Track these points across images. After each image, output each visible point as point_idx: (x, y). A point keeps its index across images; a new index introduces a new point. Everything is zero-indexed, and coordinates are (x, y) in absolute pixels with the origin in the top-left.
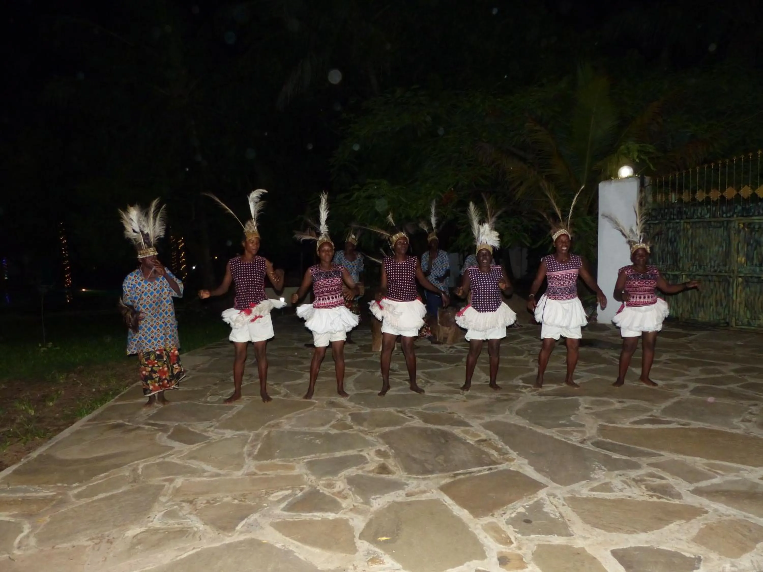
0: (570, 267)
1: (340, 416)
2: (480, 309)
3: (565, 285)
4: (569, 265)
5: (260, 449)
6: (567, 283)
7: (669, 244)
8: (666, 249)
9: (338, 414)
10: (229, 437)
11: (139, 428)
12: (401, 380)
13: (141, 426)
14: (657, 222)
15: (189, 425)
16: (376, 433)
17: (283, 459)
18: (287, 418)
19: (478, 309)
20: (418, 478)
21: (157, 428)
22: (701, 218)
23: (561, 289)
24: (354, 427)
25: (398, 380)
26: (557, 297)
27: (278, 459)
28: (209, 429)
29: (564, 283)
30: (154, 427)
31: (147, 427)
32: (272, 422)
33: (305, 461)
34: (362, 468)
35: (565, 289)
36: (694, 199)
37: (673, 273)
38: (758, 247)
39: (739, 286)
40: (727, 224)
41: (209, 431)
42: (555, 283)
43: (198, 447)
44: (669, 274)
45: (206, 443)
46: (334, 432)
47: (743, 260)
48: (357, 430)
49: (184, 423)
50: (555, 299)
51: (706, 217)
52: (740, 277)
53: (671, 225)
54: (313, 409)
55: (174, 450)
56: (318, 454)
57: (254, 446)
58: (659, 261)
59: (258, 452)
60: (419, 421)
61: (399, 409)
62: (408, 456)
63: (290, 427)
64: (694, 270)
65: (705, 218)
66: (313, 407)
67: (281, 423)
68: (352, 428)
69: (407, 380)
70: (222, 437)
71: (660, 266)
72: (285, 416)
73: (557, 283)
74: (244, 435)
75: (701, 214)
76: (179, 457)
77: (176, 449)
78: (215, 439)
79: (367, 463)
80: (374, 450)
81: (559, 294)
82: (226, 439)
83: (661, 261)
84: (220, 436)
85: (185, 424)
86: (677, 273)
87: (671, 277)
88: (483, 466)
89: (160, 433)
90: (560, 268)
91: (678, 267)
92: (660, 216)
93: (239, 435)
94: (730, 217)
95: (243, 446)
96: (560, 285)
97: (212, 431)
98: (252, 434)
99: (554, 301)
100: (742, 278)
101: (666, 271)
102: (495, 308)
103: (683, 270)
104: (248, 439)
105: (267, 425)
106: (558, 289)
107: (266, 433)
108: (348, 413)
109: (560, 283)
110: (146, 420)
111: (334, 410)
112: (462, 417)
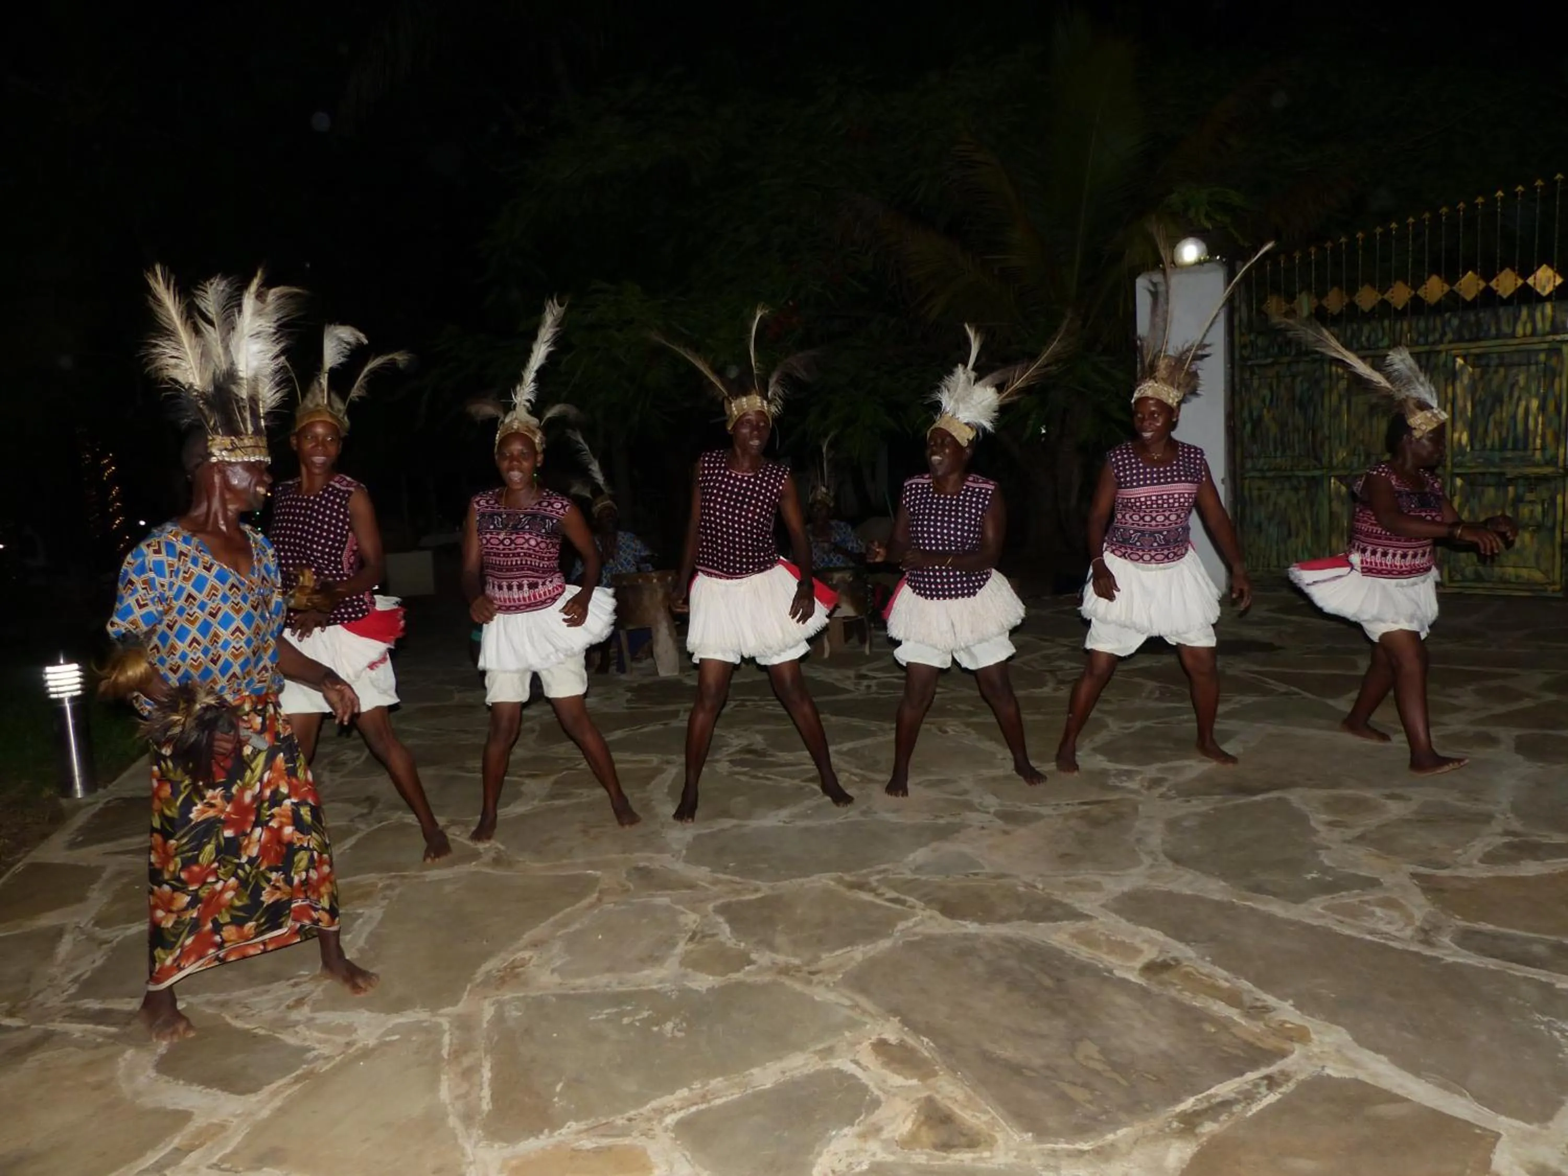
0: (1172, 477)
1: (691, 919)
2: (925, 589)
3: (1154, 523)
4: (1172, 471)
5: (494, 1081)
6: (1160, 518)
7: (1297, 410)
8: (1290, 421)
9: (683, 913)
10: (372, 1042)
11: (47, 1038)
12: (797, 782)
13: (58, 1026)
14: (1269, 360)
15: (224, 1004)
16: (832, 971)
17: (591, 1122)
18: (535, 945)
19: (919, 588)
20: (1082, 1153)
21: (113, 1030)
22: (1369, 349)
23: (1143, 533)
24: (754, 956)
25: (787, 783)
26: (1129, 551)
27: (573, 1125)
28: (294, 1015)
29: (1153, 519)
30: (102, 1028)
31: (77, 1029)
32: (492, 965)
33: (670, 1120)
34: (876, 1130)
35: (1152, 534)
36: (1352, 306)
37: (1309, 474)
38: (1498, 405)
39: (1455, 495)
40: (1428, 360)
41: (296, 1023)
42: (1131, 517)
43: (278, 1102)
44: (1298, 477)
45: (297, 1080)
46: (703, 982)
47: (1465, 438)
48: (768, 969)
49: (209, 996)
50: (1123, 556)
51: (1381, 345)
52: (1458, 475)
53: (1302, 367)
54: (599, 900)
55: (191, 1127)
56: (697, 1085)
57: (469, 1073)
58: (1276, 450)
59: (494, 1098)
60: (928, 912)
61: (848, 878)
62: (988, 1058)
63: (556, 978)
64: (1355, 465)
65: (1378, 348)
66: (596, 895)
67: (523, 963)
68: (751, 962)
69: (812, 780)
70: (349, 1044)
71: (1278, 460)
72: (527, 937)
73: (1136, 517)
74: (418, 1027)
75: (1368, 339)
76: (215, 1160)
77: (199, 1122)
78: (328, 1058)
79: (876, 1103)
80: (866, 1043)
81: (1135, 544)
82: (366, 1053)
83: (1280, 447)
84: (341, 1039)
85: (209, 1003)
86: (1317, 473)
87: (1304, 484)
88: (1242, 1074)
89: (130, 1053)
90: (1145, 479)
91: (1318, 459)
92: (1276, 349)
93: (407, 1031)
94: (1434, 343)
95: (433, 1085)
96: (1141, 522)
97: (309, 1022)
98: (444, 1018)
99: (1122, 560)
100: (1462, 479)
101: (1292, 470)
102: (975, 587)
103: (1331, 467)
104: (437, 1044)
105: (479, 975)
106: (1136, 531)
107: (488, 1011)
108: (710, 907)
109: (1142, 518)
110: (72, 997)
111: (662, 900)
112: (1040, 886)
